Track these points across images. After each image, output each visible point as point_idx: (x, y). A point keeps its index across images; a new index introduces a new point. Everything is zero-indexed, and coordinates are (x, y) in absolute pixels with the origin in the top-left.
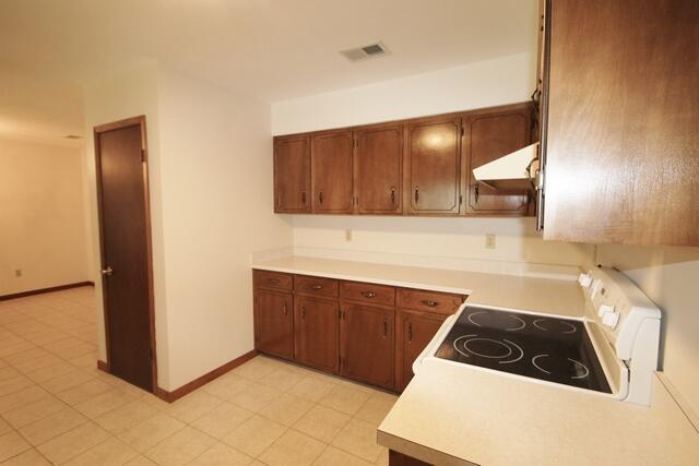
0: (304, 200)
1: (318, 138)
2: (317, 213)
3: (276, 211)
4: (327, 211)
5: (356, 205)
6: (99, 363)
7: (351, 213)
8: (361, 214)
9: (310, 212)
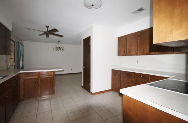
0: (125, 52)
1: (129, 36)
2: (128, 55)
3: (118, 55)
4: (131, 55)
5: (139, 53)
6: (82, 86)
7: (137, 55)
8: (140, 55)
9: (126, 55)
